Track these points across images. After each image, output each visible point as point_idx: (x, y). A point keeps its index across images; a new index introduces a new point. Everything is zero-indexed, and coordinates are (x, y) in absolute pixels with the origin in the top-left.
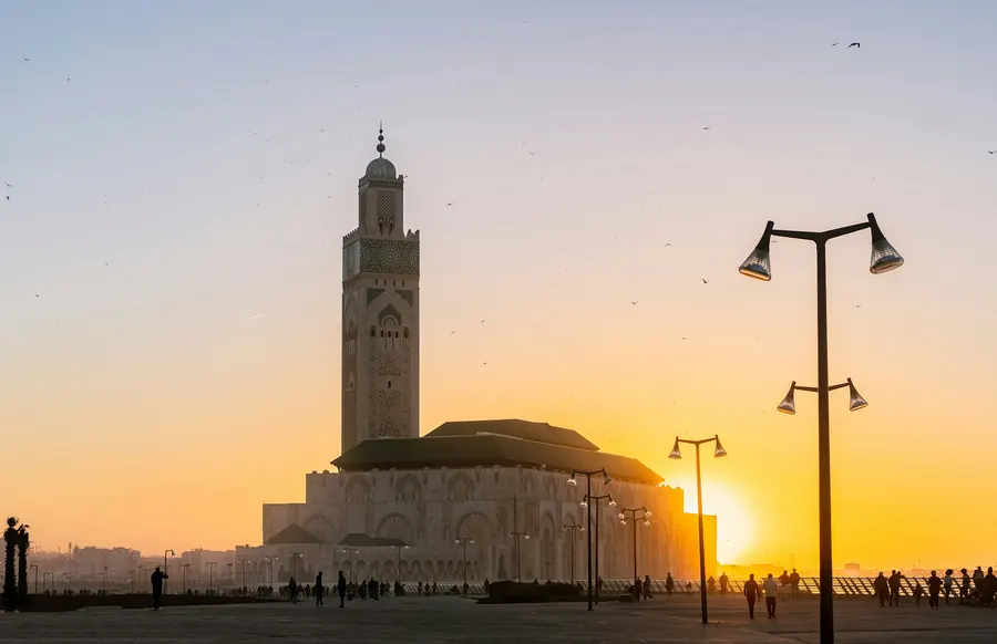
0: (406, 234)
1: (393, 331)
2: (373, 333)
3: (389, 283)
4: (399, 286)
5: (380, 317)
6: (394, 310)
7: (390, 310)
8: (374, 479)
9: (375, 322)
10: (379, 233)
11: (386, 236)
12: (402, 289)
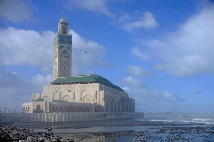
0: (69, 35)
1: (66, 56)
2: (61, 56)
3: (65, 45)
4: (67, 46)
5: (63, 52)
6: (66, 51)
7: (65, 51)
8: (61, 87)
9: (62, 54)
10: (63, 34)
11: (64, 34)
12: (68, 46)
